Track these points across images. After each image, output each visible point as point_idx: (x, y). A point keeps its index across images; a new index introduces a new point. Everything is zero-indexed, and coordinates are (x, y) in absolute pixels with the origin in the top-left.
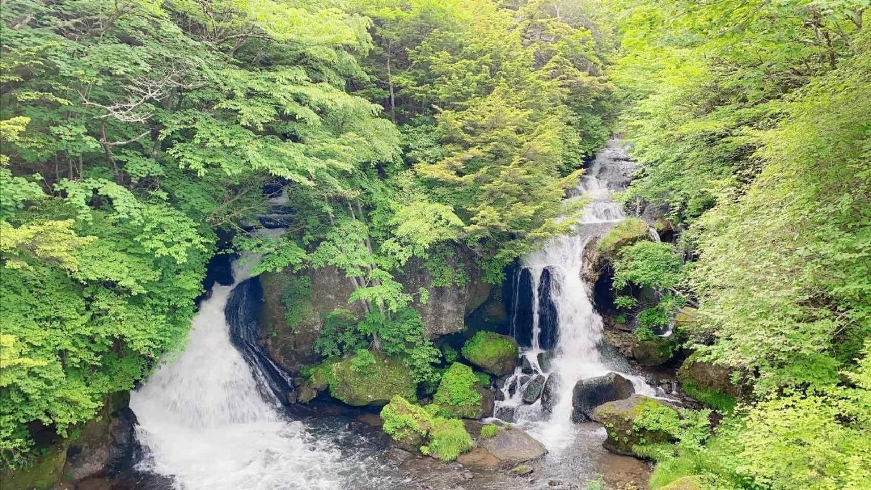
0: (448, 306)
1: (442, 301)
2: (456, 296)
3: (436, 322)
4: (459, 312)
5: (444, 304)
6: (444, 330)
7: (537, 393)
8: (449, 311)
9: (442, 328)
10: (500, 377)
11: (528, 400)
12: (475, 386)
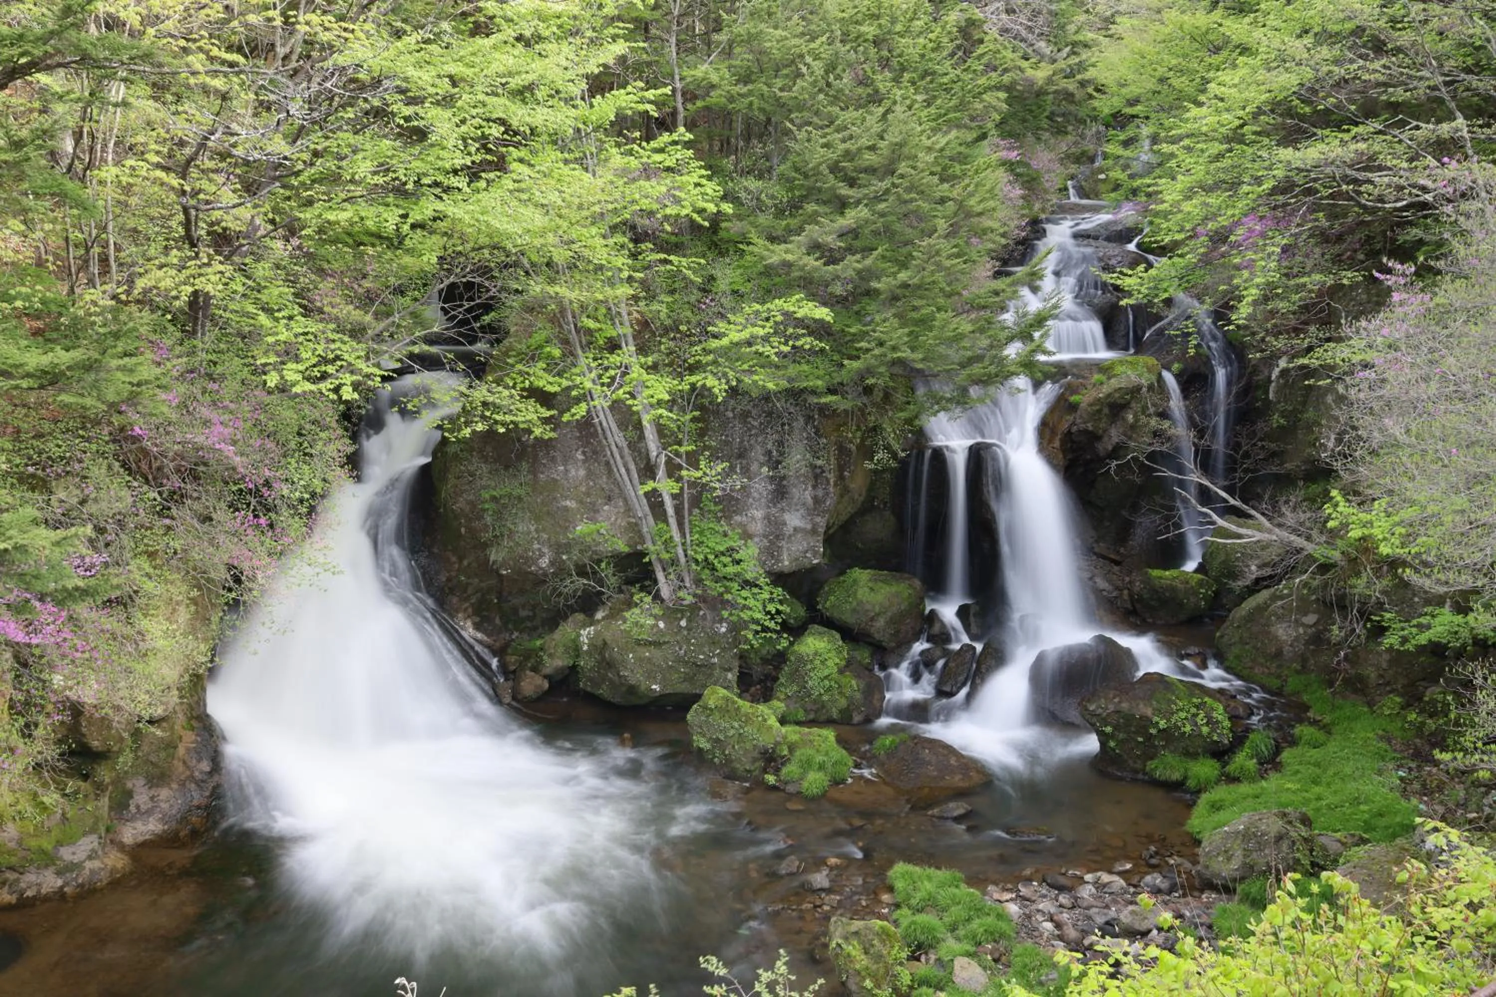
0: (794, 520)
1: (783, 510)
2: (810, 501)
3: (771, 551)
4: (814, 531)
5: (787, 517)
6: (786, 563)
7: (961, 678)
8: (795, 529)
9: (782, 561)
10: (892, 651)
11: (947, 688)
12: (848, 666)
